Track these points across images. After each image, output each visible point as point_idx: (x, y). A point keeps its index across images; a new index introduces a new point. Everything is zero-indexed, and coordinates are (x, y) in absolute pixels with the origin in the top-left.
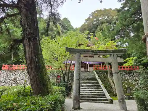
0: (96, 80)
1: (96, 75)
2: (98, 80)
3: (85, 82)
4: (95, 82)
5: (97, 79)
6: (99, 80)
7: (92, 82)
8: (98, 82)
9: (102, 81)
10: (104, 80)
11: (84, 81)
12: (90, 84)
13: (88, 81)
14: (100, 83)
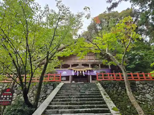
0: (100, 97)
1: (101, 88)
2: (104, 97)
3: (70, 104)
4: (96, 104)
5: (102, 97)
6: (106, 98)
7: (88, 104)
8: (105, 103)
9: (113, 101)
10: (119, 101)
11: (70, 101)
12: (84, 108)
13: (81, 100)
14: (108, 105)
